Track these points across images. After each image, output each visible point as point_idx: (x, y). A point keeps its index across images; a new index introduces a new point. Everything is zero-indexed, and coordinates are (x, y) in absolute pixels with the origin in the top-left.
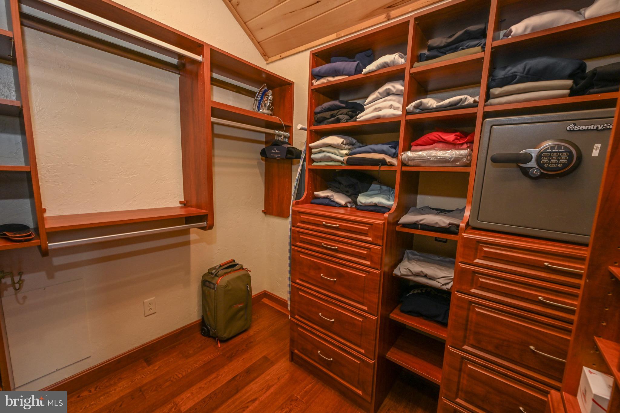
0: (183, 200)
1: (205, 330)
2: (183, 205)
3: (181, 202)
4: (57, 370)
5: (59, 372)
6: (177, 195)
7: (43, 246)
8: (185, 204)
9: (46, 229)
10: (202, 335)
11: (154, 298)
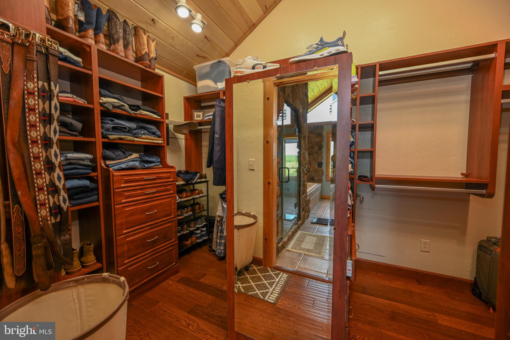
0: (465, 172)
1: (476, 291)
2: (465, 177)
3: (462, 174)
4: (369, 253)
5: (369, 255)
6: (459, 168)
7: (373, 185)
8: (466, 175)
9: (375, 177)
10: (473, 294)
11: (429, 241)
